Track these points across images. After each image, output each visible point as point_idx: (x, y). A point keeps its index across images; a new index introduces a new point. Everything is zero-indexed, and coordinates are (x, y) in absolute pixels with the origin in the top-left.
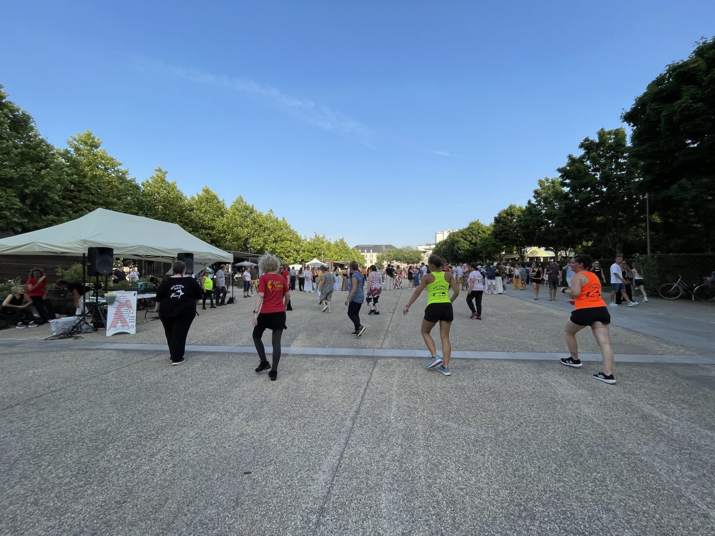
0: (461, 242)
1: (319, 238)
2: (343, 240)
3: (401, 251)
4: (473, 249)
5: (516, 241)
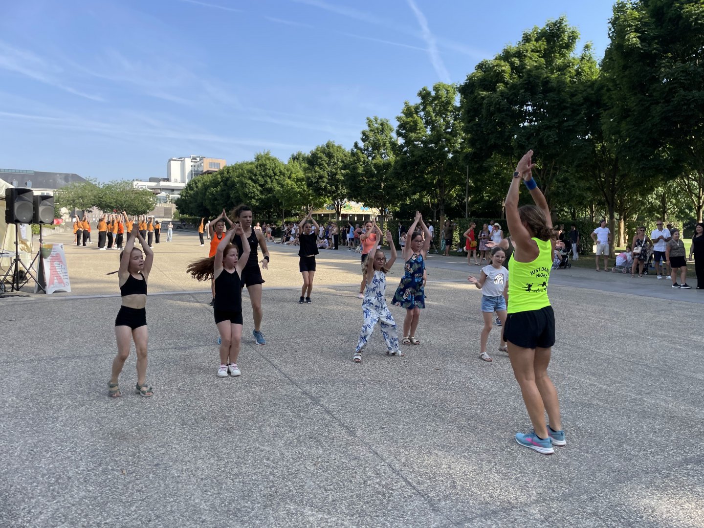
4: (268, 198)
5: (334, 192)
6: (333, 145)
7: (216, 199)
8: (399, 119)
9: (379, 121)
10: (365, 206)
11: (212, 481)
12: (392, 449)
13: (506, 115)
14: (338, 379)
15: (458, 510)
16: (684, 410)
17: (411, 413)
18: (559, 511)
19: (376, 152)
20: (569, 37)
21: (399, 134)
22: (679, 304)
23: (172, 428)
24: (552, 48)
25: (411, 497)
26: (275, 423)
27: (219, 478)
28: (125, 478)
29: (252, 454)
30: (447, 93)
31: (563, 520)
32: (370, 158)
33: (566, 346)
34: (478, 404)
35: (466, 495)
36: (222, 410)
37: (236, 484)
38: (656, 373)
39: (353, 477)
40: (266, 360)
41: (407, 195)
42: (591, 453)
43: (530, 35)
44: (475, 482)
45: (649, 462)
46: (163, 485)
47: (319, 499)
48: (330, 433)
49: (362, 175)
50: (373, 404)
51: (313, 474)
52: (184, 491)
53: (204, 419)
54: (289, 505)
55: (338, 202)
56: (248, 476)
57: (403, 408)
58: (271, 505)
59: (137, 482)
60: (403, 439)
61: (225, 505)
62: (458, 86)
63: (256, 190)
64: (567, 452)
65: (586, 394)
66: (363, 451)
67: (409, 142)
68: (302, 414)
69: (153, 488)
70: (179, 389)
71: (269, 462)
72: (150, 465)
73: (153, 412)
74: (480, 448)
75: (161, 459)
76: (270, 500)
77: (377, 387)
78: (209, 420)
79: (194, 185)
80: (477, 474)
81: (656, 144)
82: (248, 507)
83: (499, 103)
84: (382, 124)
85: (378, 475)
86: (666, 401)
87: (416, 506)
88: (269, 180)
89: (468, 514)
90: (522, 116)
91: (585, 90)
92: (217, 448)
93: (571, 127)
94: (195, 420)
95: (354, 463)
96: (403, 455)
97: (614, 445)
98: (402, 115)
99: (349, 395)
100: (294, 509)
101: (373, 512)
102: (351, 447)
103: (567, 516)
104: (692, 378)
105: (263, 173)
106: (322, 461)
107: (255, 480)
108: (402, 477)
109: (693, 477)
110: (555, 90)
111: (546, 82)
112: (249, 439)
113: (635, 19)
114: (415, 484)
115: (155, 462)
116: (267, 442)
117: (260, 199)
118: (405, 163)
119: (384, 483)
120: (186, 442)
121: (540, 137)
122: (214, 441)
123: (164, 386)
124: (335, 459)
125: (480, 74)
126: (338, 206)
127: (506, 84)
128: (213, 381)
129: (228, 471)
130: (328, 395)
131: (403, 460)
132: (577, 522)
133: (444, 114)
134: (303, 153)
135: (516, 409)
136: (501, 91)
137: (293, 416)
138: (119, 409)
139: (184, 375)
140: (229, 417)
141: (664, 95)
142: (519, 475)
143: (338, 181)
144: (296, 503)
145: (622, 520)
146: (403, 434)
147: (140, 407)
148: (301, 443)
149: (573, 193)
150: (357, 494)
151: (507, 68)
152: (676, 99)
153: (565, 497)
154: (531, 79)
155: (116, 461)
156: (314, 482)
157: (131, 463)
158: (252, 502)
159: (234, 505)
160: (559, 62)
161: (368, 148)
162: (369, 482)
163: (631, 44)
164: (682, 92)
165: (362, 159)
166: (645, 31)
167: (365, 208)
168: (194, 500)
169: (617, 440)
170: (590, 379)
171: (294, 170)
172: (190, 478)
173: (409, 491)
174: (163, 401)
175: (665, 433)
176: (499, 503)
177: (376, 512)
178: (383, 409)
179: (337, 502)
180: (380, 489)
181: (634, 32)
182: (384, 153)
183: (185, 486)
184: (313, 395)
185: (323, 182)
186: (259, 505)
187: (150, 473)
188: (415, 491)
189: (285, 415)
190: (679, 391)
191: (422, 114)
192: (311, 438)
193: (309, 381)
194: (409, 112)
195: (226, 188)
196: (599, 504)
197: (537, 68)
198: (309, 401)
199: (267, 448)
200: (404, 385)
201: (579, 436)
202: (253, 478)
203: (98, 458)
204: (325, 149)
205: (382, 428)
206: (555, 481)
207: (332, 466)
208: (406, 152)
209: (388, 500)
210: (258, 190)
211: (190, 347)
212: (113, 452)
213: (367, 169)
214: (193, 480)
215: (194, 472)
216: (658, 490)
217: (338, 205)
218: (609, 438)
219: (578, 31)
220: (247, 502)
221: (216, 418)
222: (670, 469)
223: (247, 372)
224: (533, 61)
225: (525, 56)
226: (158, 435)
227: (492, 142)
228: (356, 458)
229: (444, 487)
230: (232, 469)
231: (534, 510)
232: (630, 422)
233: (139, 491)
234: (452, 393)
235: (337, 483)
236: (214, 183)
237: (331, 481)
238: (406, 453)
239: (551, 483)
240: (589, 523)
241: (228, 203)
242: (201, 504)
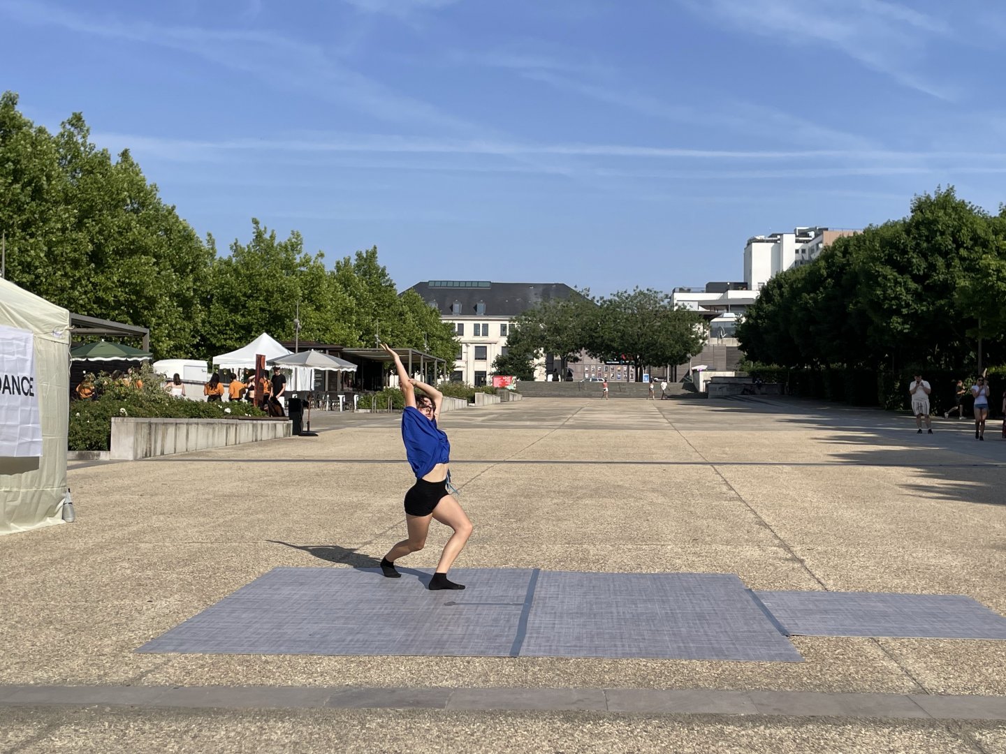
0: (885, 277)
1: (270, 246)
2: (372, 255)
3: (611, 308)
7: (813, 321)
117: (914, 314)
195: (836, 292)
210: (908, 290)
236: (811, 282)
241: (843, 330)
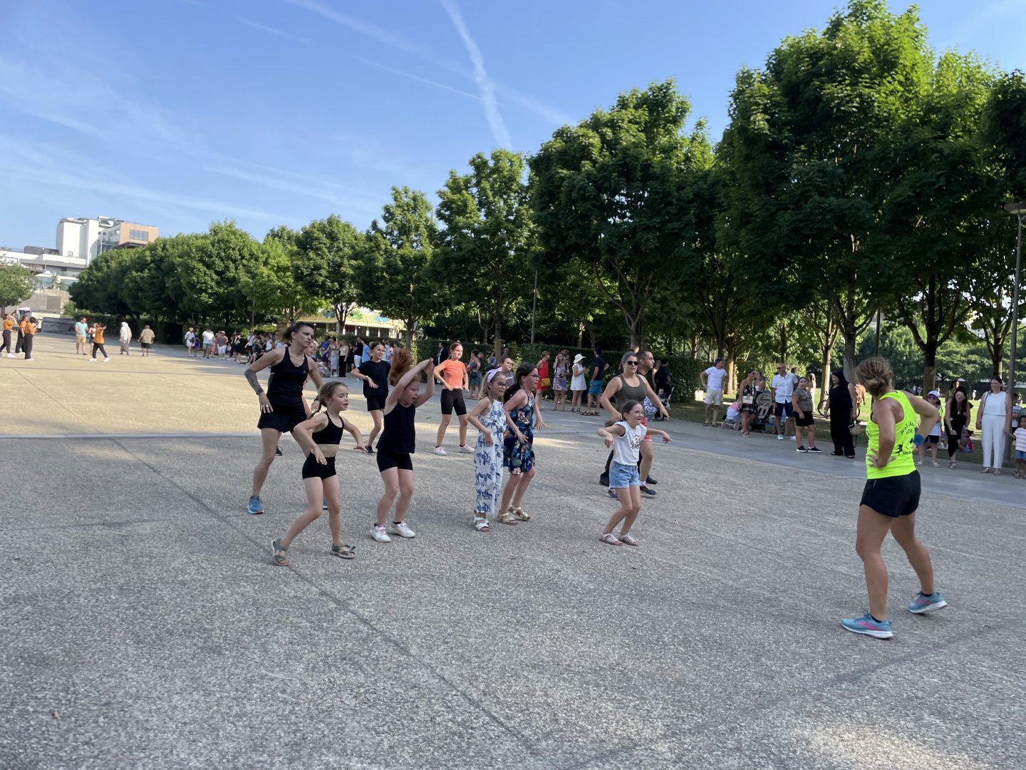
4: (230, 293)
5: (336, 292)
6: (338, 221)
7: (140, 289)
8: (441, 194)
9: (410, 194)
10: (383, 315)
11: (201, 725)
12: (464, 671)
13: (593, 205)
14: (372, 573)
15: (565, 753)
16: (829, 613)
17: (483, 621)
18: (693, 748)
19: (404, 237)
20: (678, 108)
21: (441, 216)
22: (809, 473)
23: (122, 648)
24: (655, 120)
25: (499, 737)
26: (285, 638)
27: (211, 722)
28: (59, 724)
29: (258, 685)
30: (511, 165)
31: (700, 759)
32: (395, 247)
33: (676, 528)
34: (574, 607)
35: (572, 732)
36: (197, 621)
37: (240, 729)
38: (789, 564)
39: (414, 713)
40: (256, 543)
41: (447, 304)
42: (725, 671)
43: (627, 100)
44: (582, 714)
45: (795, 681)
46: (123, 734)
47: (370, 746)
48: (371, 651)
49: (382, 270)
50: (428, 608)
51: (356, 711)
52: (160, 742)
53: (171, 634)
54: (327, 755)
55: (342, 307)
56: (257, 717)
57: (472, 614)
58: (299, 758)
59: (80, 730)
60: (477, 657)
61: (228, 761)
62: (529, 157)
63: (210, 279)
64: (695, 670)
65: (709, 592)
66: (423, 676)
67: (454, 229)
68: (325, 625)
69: (109, 738)
70: (121, 588)
71: (285, 696)
72: (95, 704)
73: (83, 624)
74: (583, 667)
75: (112, 695)
76: (297, 751)
77: (430, 584)
78: (180, 635)
79: (104, 264)
80: (584, 703)
81: (781, 262)
82: (265, 762)
83: (583, 188)
84: (414, 199)
85: (450, 709)
86: (806, 601)
87: (508, 749)
88: (232, 265)
89: (579, 756)
90: (612, 208)
91: (696, 183)
92: (200, 678)
93: (677, 231)
94: (156, 634)
95: (413, 693)
96: (481, 679)
97: (751, 659)
98: (446, 189)
99: (392, 597)
100: (335, 762)
101: (449, 761)
102: (405, 670)
103: (704, 753)
104: (833, 571)
105: (223, 254)
106: (366, 692)
107: (269, 722)
108: (483, 710)
109: (850, 699)
110: (658, 178)
111: (647, 166)
112: (250, 662)
113: (764, 95)
114: (502, 720)
115: (104, 700)
116: (277, 666)
117: (215, 293)
118: (448, 259)
119: (460, 720)
120: (149, 669)
121: (636, 240)
122: (193, 666)
123: (95, 583)
124: (384, 689)
125: (559, 144)
126: (341, 313)
127: (594, 162)
128: (175, 577)
129: (224, 711)
130: (360, 596)
131: (482, 687)
132: (718, 761)
133: (505, 193)
134: (289, 228)
135: (622, 612)
136: (587, 171)
137: (311, 627)
138: (27, 619)
139: (125, 567)
140: (212, 630)
141: (795, 200)
142: (638, 702)
143: (344, 275)
144: (336, 753)
145: (772, 757)
146: (477, 650)
147: (61, 616)
148: (329, 667)
149: (673, 319)
150: (423, 736)
151: (596, 140)
152: (808, 206)
153: (699, 729)
154: (628, 160)
155: (39, 699)
156: (359, 722)
157: (64, 702)
158: (269, 755)
159: (242, 760)
160: (663, 140)
161: (392, 231)
162: (438, 719)
163: (757, 129)
164: (817, 197)
165: (383, 247)
166: (775, 113)
167: (381, 319)
168: (178, 755)
169: (753, 652)
170: (711, 572)
171: (272, 254)
172: (165, 723)
173: (496, 730)
174: (98, 606)
175: (810, 643)
176: (616, 741)
177: (454, 761)
178: (443, 615)
179: (396, 749)
180: (455, 728)
181: (762, 112)
182: (416, 241)
183: (159, 734)
184: (337, 597)
185: (321, 275)
186: (281, 759)
187: (98, 716)
188: (504, 729)
189: (300, 627)
190: (820, 588)
191: (474, 190)
192: (345, 659)
193: (327, 576)
194: (456, 186)
195: (160, 273)
196: (741, 736)
197: (636, 145)
198: (332, 605)
199: (280, 676)
200: (469, 581)
201: (706, 648)
202: (265, 719)
203: (8, 695)
204: (325, 227)
205: (447, 643)
206: (684, 709)
207: (381, 698)
208: (449, 243)
209: (469, 744)
210: (212, 279)
211: (128, 523)
212: (30, 686)
213: (391, 261)
214: (171, 725)
215: (170, 713)
216: (810, 717)
217: (342, 311)
218: (744, 651)
219: (689, 102)
220: (261, 755)
221: (190, 632)
222: (821, 689)
223: (229, 563)
224: (630, 136)
225: (619, 126)
226: (100, 659)
227: (572, 240)
228: (415, 687)
229: (542, 722)
230: (230, 708)
231: (662, 747)
232: (766, 629)
233: (87, 743)
234: (537, 592)
235: (392, 722)
236: (139, 263)
237: (384, 720)
238: (485, 676)
239: (679, 711)
240: (733, 762)
241: (163, 296)
242: (190, 761)
